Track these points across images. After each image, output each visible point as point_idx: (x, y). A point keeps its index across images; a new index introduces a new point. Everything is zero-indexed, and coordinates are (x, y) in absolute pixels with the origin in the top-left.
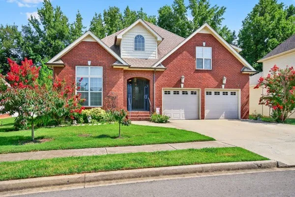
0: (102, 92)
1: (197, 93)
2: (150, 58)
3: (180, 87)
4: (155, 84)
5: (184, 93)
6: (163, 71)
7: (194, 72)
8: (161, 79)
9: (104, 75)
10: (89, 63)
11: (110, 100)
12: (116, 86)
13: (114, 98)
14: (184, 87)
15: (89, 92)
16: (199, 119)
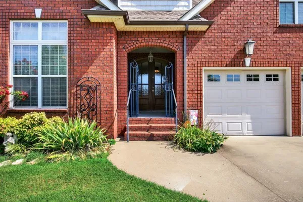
0: (66, 76)
1: (280, 78)
2: (176, 9)
3: (244, 65)
4: (186, 60)
5: (250, 78)
6: (205, 32)
7: (275, 32)
8: (200, 50)
9: (70, 40)
10: (38, 12)
11: (83, 93)
12: (97, 62)
13: (91, 90)
14: (251, 65)
15: (40, 76)
16: (285, 134)
